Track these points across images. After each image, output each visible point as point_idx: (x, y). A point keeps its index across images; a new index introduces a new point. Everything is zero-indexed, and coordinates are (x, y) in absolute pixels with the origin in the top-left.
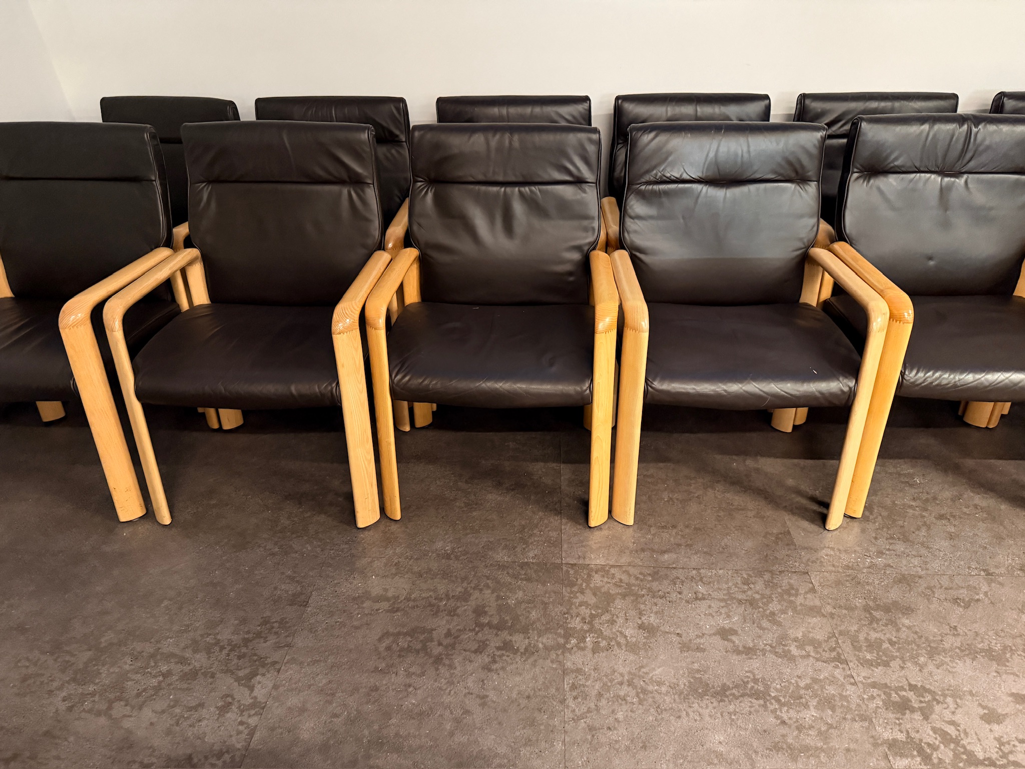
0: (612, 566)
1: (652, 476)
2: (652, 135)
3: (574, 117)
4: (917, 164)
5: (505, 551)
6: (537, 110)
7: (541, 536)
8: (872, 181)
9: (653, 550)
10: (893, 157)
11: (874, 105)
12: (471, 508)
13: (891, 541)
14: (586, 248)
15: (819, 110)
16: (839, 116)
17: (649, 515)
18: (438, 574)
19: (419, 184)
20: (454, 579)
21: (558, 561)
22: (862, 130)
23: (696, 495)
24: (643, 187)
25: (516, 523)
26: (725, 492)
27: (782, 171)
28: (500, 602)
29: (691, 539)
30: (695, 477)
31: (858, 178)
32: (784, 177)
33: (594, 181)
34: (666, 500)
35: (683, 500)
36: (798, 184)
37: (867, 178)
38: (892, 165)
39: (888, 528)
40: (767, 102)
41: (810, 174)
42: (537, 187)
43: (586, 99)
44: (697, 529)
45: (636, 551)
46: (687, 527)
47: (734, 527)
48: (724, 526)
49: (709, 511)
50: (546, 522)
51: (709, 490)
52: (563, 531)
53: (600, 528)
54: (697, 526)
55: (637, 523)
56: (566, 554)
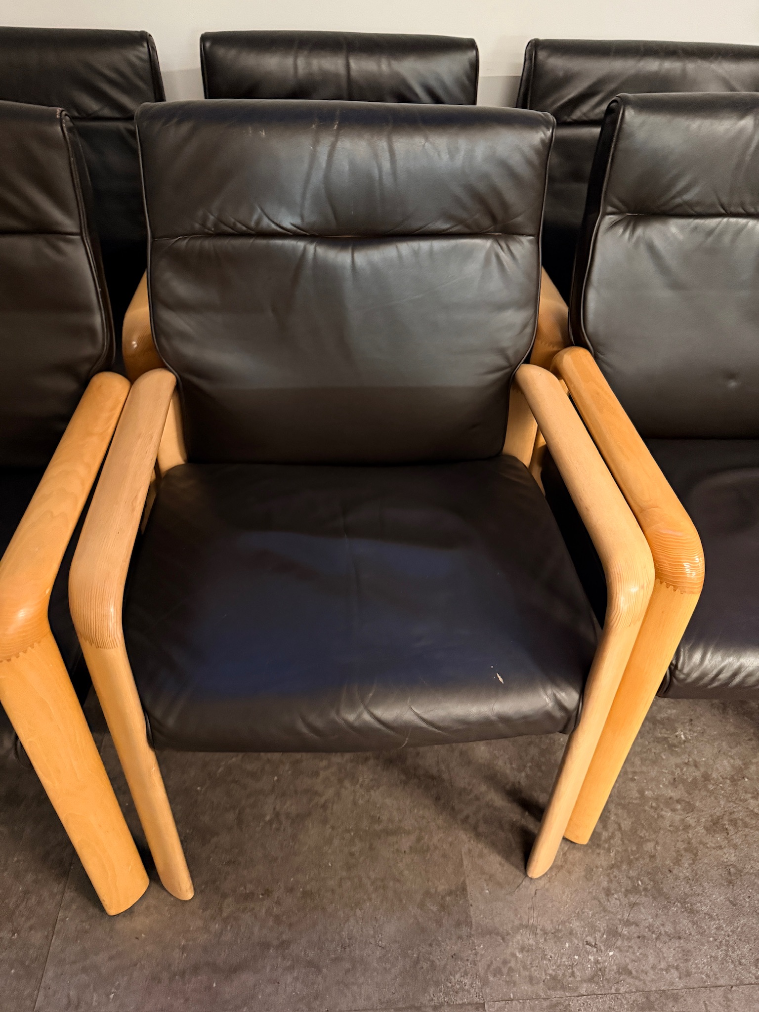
2: (185, 128)
4: (725, 200)
7: (10, 945)
8: (639, 231)
9: (215, 969)
10: (681, 184)
11: (652, 65)
13: (633, 899)
15: (561, 74)
16: (590, 87)
17: (229, 863)
22: (624, 126)
24: (183, 244)
26: (372, 788)
27: (464, 215)
29: (291, 926)
31: (614, 225)
32: (468, 226)
33: (76, 230)
34: (268, 818)
35: (298, 815)
36: (496, 239)
37: (632, 224)
38: (678, 200)
39: (630, 863)
40: (471, 54)
41: (519, 219)
43: (142, 38)
44: (307, 894)
45: (183, 974)
46: (291, 890)
47: (373, 883)
48: (356, 880)
49: (336, 842)
50: (33, 900)
51: (347, 783)
52: (58, 927)
53: (130, 912)
54: (308, 887)
55: (202, 891)
56: (46, 996)
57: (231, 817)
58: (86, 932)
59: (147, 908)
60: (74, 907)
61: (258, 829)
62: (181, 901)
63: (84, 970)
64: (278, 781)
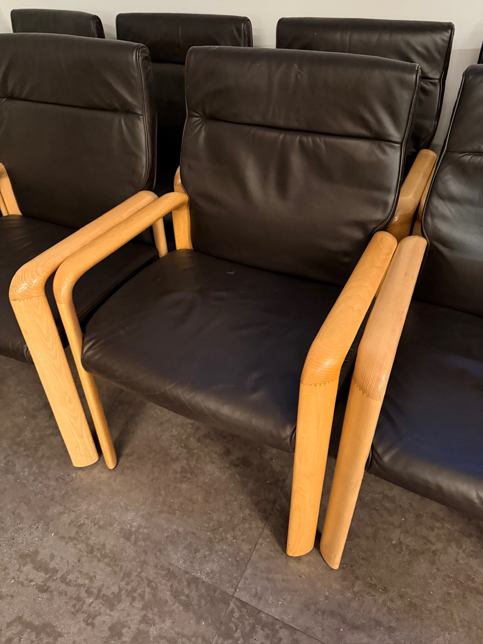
0: (285, 626)
1: (392, 500)
3: (427, 49)
5: (186, 551)
6: (386, 37)
7: (231, 544)
9: (344, 620)
12: (184, 477)
14: (373, 226)
17: (363, 559)
18: (108, 556)
19: (195, 119)
20: (117, 569)
21: (230, 591)
23: (434, 548)
24: (467, 158)
25: (215, 516)
26: (472, 556)
28: (142, 626)
29: (397, 619)
30: (443, 519)
33: (399, 140)
34: (394, 542)
35: (415, 550)
42: (322, 139)
43: (449, 27)
44: (412, 605)
45: (324, 612)
46: (401, 596)
47: (461, 621)
48: (449, 613)
49: (439, 580)
50: (247, 526)
51: (454, 545)
52: (257, 547)
53: (299, 559)
54: (413, 601)
55: (344, 568)
56: (245, 583)
57: (369, 530)
58: (272, 558)
59: (309, 562)
60: (268, 540)
61: (387, 546)
62: (330, 567)
63: (268, 579)
64: (404, 521)
